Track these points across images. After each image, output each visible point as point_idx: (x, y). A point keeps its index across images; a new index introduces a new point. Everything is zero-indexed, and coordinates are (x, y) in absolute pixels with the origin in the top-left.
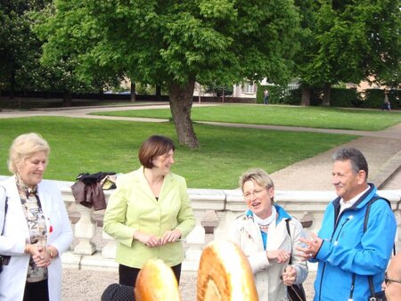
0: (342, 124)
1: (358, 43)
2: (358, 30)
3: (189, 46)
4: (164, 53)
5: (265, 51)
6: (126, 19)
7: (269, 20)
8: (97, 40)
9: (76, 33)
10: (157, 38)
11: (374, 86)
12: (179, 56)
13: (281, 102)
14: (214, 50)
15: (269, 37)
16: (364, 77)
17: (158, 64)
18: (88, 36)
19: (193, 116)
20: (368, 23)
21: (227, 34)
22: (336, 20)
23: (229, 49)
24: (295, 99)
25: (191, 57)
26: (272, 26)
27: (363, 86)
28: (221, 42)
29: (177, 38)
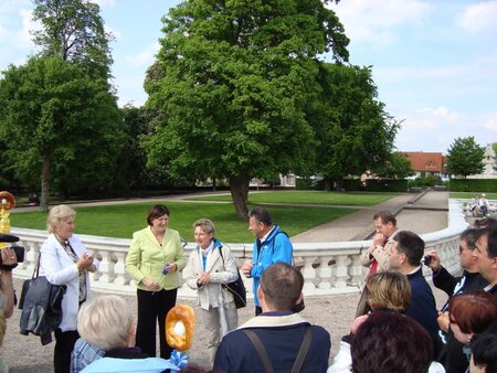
0: (349, 202)
1: (358, 149)
2: (358, 141)
3: (240, 152)
4: (224, 158)
5: (291, 155)
6: (200, 137)
7: (292, 135)
8: (182, 150)
9: (169, 147)
10: (219, 148)
11: (370, 177)
12: (234, 159)
13: (312, 188)
14: (256, 155)
15: (293, 146)
16: (364, 172)
17: (221, 165)
18: (176, 149)
19: (250, 199)
20: (364, 137)
21: (265, 144)
22: (343, 135)
23: (267, 153)
24: (320, 187)
25: (242, 160)
26: (294, 138)
27: (364, 177)
28: (261, 149)
29: (232, 147)
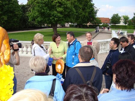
0: (84, 31)
1: (87, 16)
2: (87, 14)
3: (55, 17)
4: (51, 18)
5: (70, 17)
6: (44, 12)
8: (39, 16)
9: (35, 15)
10: (49, 15)
11: (90, 24)
12: (54, 19)
13: (74, 27)
14: (60, 17)
15: (70, 15)
17: (50, 20)
18: (37, 16)
19: (57, 30)
20: (88, 13)
21: (62, 14)
22: (83, 12)
23: (63, 17)
24: (76, 27)
25: (56, 19)
26: (70, 13)
27: (88, 24)
28: (61, 16)
29: (53, 15)
